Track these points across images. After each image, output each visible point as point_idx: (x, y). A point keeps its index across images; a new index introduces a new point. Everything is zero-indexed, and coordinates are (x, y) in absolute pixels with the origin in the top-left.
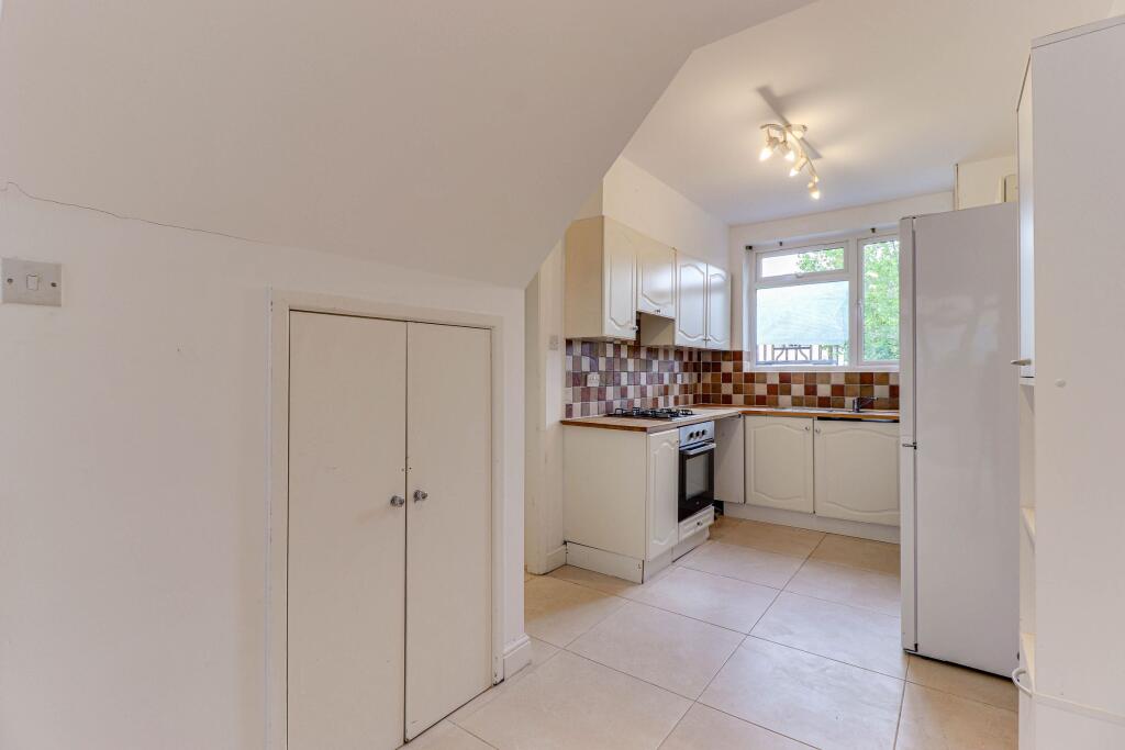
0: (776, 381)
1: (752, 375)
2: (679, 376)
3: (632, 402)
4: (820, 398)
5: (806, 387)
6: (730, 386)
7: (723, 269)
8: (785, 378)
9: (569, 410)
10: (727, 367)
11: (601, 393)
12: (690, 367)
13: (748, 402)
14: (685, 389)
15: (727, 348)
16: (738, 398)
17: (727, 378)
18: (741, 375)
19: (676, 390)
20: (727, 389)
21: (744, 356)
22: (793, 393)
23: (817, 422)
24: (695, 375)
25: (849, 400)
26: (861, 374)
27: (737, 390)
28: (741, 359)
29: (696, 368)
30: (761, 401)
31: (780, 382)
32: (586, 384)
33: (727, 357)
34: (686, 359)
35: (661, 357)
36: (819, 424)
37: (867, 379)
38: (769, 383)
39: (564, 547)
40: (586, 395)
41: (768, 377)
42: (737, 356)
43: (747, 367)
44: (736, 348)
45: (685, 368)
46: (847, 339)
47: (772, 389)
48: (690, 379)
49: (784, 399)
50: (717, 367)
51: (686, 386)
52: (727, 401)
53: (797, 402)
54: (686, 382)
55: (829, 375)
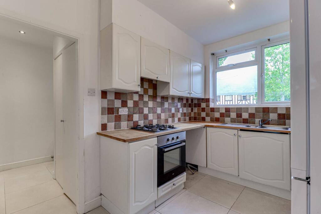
0: (224, 111)
1: (214, 108)
2: (181, 110)
3: (152, 121)
4: (244, 119)
5: (237, 114)
6: (205, 113)
7: (201, 63)
8: (228, 110)
9: (104, 127)
10: (203, 105)
11: (130, 117)
12: (187, 105)
13: (212, 120)
14: (184, 115)
15: (203, 97)
16: (208, 119)
17: (203, 110)
18: (209, 109)
19: (179, 115)
20: (203, 114)
21: (211, 101)
22: (231, 117)
23: (240, 132)
24: (190, 109)
25: (257, 120)
26: (263, 108)
27: (207, 115)
28: (209, 102)
29: (190, 106)
30: (217, 120)
31: (225, 112)
32: (118, 113)
33: (203, 101)
34: (185, 102)
35: (170, 101)
36: (241, 133)
37: (266, 110)
38: (220, 112)
39: (100, 197)
40: (118, 119)
41: (220, 109)
42: (207, 100)
43: (212, 105)
44: (207, 97)
45: (185, 106)
46: (257, 92)
47: (222, 115)
48: (187, 110)
49: (227, 119)
50: (199, 105)
51: (185, 113)
52: (203, 120)
53: (233, 121)
54: (185, 111)
55: (248, 108)
